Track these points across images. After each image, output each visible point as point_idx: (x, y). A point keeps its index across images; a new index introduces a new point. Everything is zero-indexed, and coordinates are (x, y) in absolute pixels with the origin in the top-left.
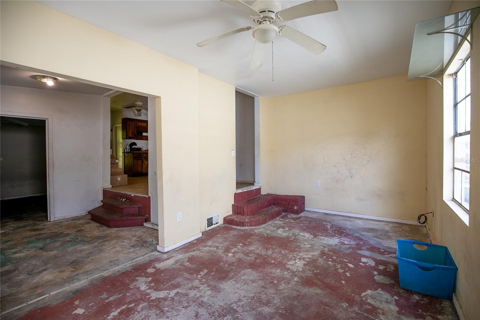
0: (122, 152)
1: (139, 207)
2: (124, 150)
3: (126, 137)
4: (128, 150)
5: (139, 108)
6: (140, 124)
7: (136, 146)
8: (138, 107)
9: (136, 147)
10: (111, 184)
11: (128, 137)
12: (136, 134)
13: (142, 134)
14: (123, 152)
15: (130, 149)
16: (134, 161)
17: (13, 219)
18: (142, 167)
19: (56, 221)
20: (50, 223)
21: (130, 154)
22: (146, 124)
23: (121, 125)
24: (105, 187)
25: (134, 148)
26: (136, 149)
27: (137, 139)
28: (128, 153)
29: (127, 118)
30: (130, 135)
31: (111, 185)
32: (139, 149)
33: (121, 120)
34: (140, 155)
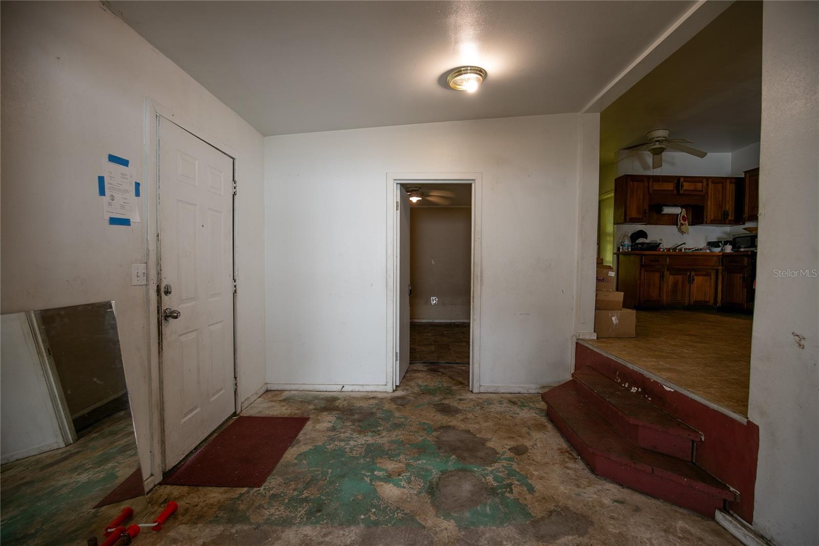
0: (614, 254)
1: (693, 441)
2: (619, 249)
3: (623, 218)
4: (628, 249)
5: (659, 146)
6: (657, 187)
7: (646, 238)
8: (658, 143)
9: (647, 241)
10: (595, 332)
11: (628, 217)
12: (647, 211)
13: (662, 210)
14: (615, 252)
15: (632, 246)
16: (640, 274)
17: (427, 366)
18: (660, 289)
19: (482, 395)
20: (471, 396)
21: (632, 257)
22: (673, 183)
23: (613, 195)
24: (581, 337)
25: (642, 244)
26: (645, 246)
27: (649, 223)
28: (625, 254)
29: (627, 176)
30: (634, 214)
31: (596, 334)
32: (655, 246)
33: (614, 181)
34: (658, 261)
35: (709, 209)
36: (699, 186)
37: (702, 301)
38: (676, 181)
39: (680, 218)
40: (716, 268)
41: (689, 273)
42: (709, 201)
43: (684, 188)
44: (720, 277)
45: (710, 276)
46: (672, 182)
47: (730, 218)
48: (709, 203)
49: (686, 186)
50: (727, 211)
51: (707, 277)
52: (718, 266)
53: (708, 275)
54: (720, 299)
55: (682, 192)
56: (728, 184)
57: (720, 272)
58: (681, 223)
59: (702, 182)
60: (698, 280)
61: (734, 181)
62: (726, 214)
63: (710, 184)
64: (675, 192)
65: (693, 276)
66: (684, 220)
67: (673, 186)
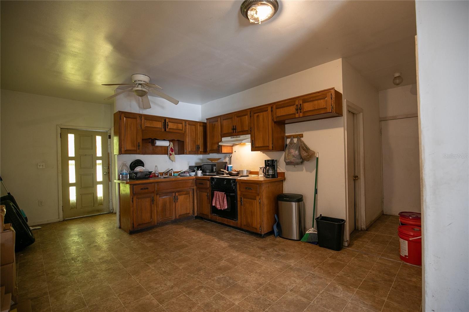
5: (142, 89)
6: (148, 124)
8: (140, 86)
9: (144, 169)
11: (122, 149)
12: (141, 144)
13: (155, 143)
15: (130, 174)
18: (152, 211)
22: (161, 123)
25: (139, 172)
27: (144, 153)
29: (120, 112)
30: (129, 147)
32: (149, 175)
34: (147, 188)
35: (187, 144)
36: (180, 126)
37: (184, 214)
38: (163, 121)
39: (169, 149)
40: (192, 188)
41: (174, 195)
42: (187, 137)
43: (169, 127)
44: (195, 194)
45: (189, 194)
46: (160, 121)
47: (200, 150)
48: (187, 139)
49: (171, 125)
50: (199, 145)
51: (187, 195)
52: (194, 186)
53: (187, 193)
54: (196, 210)
55: (167, 130)
56: (199, 126)
57: (195, 191)
58: (170, 154)
59: (182, 124)
60: (181, 198)
61: (202, 124)
62: (198, 148)
63: (187, 125)
64: (163, 130)
65: (177, 196)
66: (172, 152)
67: (161, 125)
